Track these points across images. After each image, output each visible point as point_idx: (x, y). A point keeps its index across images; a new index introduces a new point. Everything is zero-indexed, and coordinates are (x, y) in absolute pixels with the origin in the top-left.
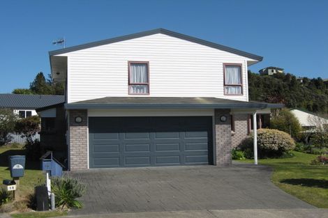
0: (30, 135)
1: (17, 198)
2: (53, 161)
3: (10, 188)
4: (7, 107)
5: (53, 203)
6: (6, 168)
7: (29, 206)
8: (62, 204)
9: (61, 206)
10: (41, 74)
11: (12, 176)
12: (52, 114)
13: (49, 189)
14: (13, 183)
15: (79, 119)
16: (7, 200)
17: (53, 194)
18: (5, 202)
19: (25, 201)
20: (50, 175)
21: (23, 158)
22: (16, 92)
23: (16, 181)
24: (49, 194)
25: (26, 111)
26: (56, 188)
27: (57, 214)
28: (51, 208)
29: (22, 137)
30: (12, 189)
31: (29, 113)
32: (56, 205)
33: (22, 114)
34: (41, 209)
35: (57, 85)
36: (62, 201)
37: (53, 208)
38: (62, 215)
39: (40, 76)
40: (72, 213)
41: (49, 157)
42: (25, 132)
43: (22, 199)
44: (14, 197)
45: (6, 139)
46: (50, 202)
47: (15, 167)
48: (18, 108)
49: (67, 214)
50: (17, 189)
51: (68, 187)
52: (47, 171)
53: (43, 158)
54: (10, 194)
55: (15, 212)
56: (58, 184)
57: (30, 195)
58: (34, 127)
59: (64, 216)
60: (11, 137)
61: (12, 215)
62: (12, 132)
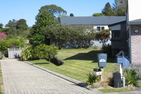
0: (105, 42)
1: (102, 80)
2: (124, 57)
3: (98, 73)
4: (90, 25)
5: (124, 83)
6: (92, 61)
7: (109, 85)
8: (129, 84)
9: (129, 85)
10: (108, 3)
11: (99, 66)
12: (118, 28)
13: (122, 75)
14: (100, 70)
15: (136, 31)
16: (96, 80)
17: (124, 78)
18: (95, 82)
19: (107, 82)
20: (122, 66)
21: (105, 55)
22: (94, 15)
23: (101, 69)
24: (122, 78)
25: (101, 26)
26: (126, 74)
27: (127, 90)
28: (122, 86)
29: (100, 42)
30: (99, 74)
31: (103, 28)
32: (126, 84)
33: (99, 28)
34: (117, 87)
35: (118, 10)
36: (129, 82)
37: (124, 86)
38: (130, 91)
39: (108, 5)
40: (136, 90)
41: (121, 55)
42: (102, 40)
43: (105, 80)
44: (100, 79)
45: (90, 44)
46: (122, 82)
47: (101, 61)
48: (96, 25)
49: (133, 90)
50: (102, 74)
51: (133, 73)
52: (120, 63)
53: (118, 55)
54: (97, 77)
55: (101, 88)
56: (127, 71)
57: (110, 78)
58: (107, 36)
59: (131, 92)
60: (93, 43)
61: (99, 90)
62: (93, 40)
